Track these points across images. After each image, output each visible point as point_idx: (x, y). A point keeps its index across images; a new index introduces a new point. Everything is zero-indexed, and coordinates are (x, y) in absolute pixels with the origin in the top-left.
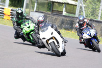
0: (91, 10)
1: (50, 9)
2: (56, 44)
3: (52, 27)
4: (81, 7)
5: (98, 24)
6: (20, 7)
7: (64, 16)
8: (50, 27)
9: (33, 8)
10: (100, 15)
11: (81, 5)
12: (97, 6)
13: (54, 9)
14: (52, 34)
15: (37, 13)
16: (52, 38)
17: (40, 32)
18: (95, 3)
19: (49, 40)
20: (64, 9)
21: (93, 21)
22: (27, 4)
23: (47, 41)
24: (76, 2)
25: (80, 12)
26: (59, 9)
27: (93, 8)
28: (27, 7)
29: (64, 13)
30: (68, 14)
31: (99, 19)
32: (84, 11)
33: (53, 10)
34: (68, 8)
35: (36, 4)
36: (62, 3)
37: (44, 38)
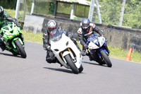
0: (109, 12)
1: (53, 11)
2: (73, 58)
3: (67, 35)
4: (95, 9)
5: (118, 32)
6: (12, 9)
7: (72, 20)
8: (64, 35)
9: (30, 10)
10: (121, 19)
11: (95, 5)
12: (118, 8)
13: (58, 12)
14: (67, 44)
15: (35, 17)
16: (67, 50)
17: (51, 42)
18: (115, 3)
19: (63, 52)
20: (72, 11)
21: (113, 27)
22: (21, 4)
23: (60, 54)
24: (89, 2)
25: (94, 15)
26: (66, 11)
27: (112, 10)
28: (21, 9)
29: (73, 17)
30: (77, 19)
31: (120, 25)
32: (100, 14)
33: (56, 13)
34: (77, 10)
35: (33, 4)
36: (70, 3)
37: (57, 50)
